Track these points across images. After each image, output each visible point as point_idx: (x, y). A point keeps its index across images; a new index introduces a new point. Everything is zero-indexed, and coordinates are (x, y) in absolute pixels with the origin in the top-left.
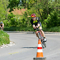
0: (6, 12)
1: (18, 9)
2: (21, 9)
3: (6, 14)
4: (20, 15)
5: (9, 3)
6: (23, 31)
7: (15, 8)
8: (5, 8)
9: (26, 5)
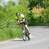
0: (27, 10)
1: (37, 8)
2: (39, 8)
3: (27, 12)
4: (38, 13)
5: (29, 3)
6: (41, 26)
7: (34, 8)
8: (26, 7)
9: (43, 5)
